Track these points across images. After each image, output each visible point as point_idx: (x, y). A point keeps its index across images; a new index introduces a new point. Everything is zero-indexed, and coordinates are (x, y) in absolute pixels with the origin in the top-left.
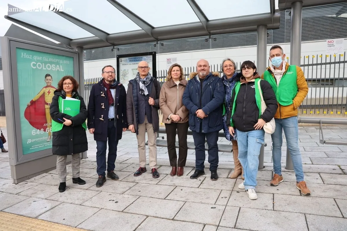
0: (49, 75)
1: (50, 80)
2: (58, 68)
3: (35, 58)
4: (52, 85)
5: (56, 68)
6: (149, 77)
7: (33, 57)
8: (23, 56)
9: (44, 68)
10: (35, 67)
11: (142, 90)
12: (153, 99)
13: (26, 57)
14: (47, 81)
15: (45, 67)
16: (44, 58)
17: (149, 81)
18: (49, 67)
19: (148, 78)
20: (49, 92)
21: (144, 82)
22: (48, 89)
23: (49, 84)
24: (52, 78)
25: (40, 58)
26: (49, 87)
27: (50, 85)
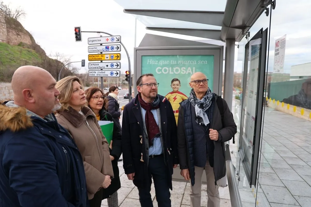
0: (177, 80)
1: (177, 85)
2: (189, 71)
3: (161, 62)
4: (179, 91)
5: (186, 72)
6: (209, 96)
7: (158, 62)
8: (149, 63)
9: (171, 73)
10: (161, 72)
11: (200, 119)
12: (216, 131)
13: (151, 63)
14: (174, 87)
15: (172, 71)
16: (172, 61)
17: (209, 103)
18: (177, 70)
19: (208, 98)
20: (175, 99)
21: (201, 106)
22: (174, 95)
23: (176, 90)
24: (180, 83)
25: (167, 62)
26: (175, 93)
27: (178, 90)
